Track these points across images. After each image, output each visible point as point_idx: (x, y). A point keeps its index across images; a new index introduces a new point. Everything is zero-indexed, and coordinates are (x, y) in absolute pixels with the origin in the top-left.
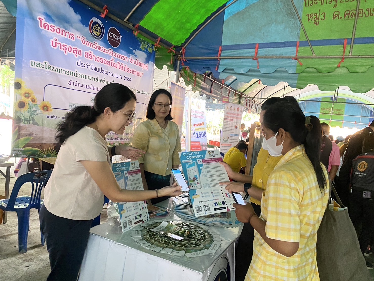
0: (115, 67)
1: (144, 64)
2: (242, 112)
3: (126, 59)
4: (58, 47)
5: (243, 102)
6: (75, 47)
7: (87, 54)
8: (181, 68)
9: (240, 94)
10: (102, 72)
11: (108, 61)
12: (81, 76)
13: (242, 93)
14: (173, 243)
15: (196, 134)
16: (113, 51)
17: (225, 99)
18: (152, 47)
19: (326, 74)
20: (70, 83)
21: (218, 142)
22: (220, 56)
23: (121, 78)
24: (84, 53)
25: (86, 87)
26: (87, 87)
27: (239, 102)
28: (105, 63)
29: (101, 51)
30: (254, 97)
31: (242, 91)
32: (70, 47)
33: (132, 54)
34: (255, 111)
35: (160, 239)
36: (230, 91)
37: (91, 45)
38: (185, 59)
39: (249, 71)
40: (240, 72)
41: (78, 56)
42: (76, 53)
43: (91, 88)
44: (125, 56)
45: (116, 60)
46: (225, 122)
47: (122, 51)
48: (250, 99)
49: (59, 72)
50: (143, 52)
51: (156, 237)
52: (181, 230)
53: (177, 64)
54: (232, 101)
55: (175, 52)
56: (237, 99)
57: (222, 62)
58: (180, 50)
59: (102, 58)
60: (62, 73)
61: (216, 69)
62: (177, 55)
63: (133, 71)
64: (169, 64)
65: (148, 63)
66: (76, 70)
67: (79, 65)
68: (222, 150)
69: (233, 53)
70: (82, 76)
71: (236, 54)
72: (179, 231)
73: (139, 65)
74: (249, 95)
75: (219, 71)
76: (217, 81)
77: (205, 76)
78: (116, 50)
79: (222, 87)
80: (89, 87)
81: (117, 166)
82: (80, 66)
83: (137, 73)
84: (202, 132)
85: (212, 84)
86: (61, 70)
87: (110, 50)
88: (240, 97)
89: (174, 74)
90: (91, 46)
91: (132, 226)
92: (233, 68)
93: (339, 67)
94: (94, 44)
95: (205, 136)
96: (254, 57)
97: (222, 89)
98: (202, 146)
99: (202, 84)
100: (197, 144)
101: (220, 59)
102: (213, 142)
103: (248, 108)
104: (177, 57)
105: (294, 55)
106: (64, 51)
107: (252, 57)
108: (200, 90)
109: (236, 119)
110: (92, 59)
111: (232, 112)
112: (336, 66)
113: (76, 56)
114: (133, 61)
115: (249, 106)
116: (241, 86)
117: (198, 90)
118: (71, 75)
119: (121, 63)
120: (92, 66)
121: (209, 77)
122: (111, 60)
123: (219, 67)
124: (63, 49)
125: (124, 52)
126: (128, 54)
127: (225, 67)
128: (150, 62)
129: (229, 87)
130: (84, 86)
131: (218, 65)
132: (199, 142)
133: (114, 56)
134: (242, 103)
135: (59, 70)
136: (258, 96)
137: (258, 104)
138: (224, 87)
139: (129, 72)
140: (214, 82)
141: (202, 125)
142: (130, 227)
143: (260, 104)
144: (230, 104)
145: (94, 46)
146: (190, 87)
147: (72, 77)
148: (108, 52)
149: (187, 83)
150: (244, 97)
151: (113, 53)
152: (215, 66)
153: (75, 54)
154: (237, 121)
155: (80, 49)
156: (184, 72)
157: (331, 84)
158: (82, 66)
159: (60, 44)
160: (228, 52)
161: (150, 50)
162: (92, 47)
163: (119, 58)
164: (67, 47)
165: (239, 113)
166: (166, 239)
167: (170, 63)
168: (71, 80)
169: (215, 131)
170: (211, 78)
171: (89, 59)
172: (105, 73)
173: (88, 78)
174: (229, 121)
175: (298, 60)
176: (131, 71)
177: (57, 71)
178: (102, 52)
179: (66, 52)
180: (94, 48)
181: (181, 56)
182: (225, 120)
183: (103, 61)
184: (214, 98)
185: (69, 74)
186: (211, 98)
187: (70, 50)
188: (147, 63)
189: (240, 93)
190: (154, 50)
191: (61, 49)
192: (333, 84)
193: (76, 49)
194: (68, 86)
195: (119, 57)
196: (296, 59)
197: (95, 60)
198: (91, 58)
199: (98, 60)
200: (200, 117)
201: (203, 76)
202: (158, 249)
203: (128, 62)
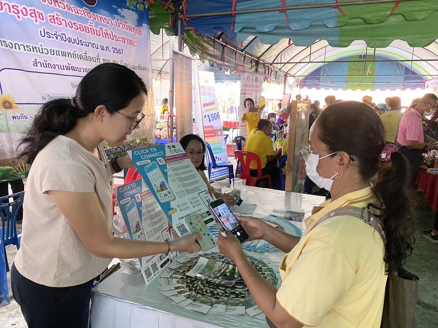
0: (97, 34)
1: (136, 28)
2: (261, 83)
3: (110, 22)
4: (6, 9)
5: (261, 69)
6: (33, 8)
7: (52, 18)
8: (184, 31)
9: (257, 60)
10: (80, 43)
11: (85, 27)
12: (49, 52)
13: (258, 58)
14: (223, 294)
15: (207, 117)
16: (89, 11)
17: (240, 67)
18: (143, 3)
19: (376, 25)
20: (35, 64)
21: (234, 123)
22: (235, 10)
23: (108, 50)
24: (47, 16)
25: (60, 67)
26: (62, 68)
27: (256, 70)
28: (82, 29)
29: (72, 11)
30: (273, 63)
31: (259, 55)
32: (24, 8)
33: (117, 15)
34: (275, 80)
35: (203, 289)
36: (245, 56)
37: (56, 3)
38: (188, 17)
39: (276, 28)
40: (264, 31)
41: (40, 21)
42: (36, 17)
43: (68, 68)
44: (109, 18)
45: (97, 24)
46: (242, 97)
47: (102, 11)
48: (268, 65)
49: (16, 48)
50: (132, 11)
51: (197, 287)
52: (228, 268)
53: (177, 25)
54: (248, 70)
55: (174, 9)
56: (254, 66)
57: (238, 19)
58: (180, 7)
59: (76, 22)
60: (20, 49)
61: (232, 29)
62: (176, 13)
63: (123, 39)
64: (167, 26)
65: (142, 26)
66: (40, 44)
67: (43, 35)
68: (242, 133)
69: (252, 5)
70: (52, 52)
71: (255, 6)
72: (226, 269)
73: (130, 30)
74: (267, 60)
75: (235, 32)
76: (229, 45)
77: (215, 39)
78: (93, 10)
79: (235, 52)
80: (65, 67)
81: (124, 190)
82: (46, 37)
83: (129, 41)
84: (215, 114)
85: (223, 49)
86: (17, 46)
87: (85, 11)
88: (257, 63)
89: (174, 40)
90: (55, 5)
91: (158, 271)
92: (254, 26)
93: (393, 14)
94: (60, 3)
95: (219, 118)
96: (281, 9)
97: (235, 55)
98: (216, 132)
99: (211, 51)
100: (210, 129)
101: (236, 14)
102: (228, 123)
103: (267, 77)
104: (177, 16)
105: (333, 2)
106: (16, 15)
107: (278, 9)
108: (209, 58)
109: (255, 93)
110: (61, 24)
111: (250, 83)
112: (389, 13)
113: (36, 21)
114: (121, 25)
115: (268, 74)
116: (257, 50)
117: (206, 58)
118: (34, 51)
119: (105, 28)
120: (64, 36)
121: (219, 40)
122: (90, 25)
123: (235, 25)
124: (14, 12)
125: (106, 12)
126: (112, 15)
127: (244, 25)
128: (143, 24)
129: (244, 52)
130: (57, 67)
131: (234, 23)
132: (212, 127)
133: (92, 18)
134: (260, 72)
135: (14, 45)
136: (277, 61)
137: (277, 70)
138: (238, 52)
139: (117, 41)
140: (225, 46)
141: (213, 104)
142: (156, 273)
143: (280, 70)
144: (246, 73)
145: (61, 5)
146: (197, 56)
147: (36, 55)
148: (82, 13)
149: (193, 50)
150: (261, 64)
151: (91, 14)
152: (230, 25)
153: (34, 19)
154: (256, 94)
155: (41, 10)
156: (187, 35)
157: (383, 38)
158: (49, 36)
159: (8, 4)
160: (245, 5)
161: (141, 7)
162: (57, 7)
163: (100, 22)
164: (19, 9)
165: (258, 84)
166: (211, 288)
167: (169, 25)
168: (36, 59)
169: (224, 108)
170: (222, 41)
171: (57, 25)
172: (85, 44)
173: (60, 54)
174: (246, 96)
175: (339, 8)
176: (121, 39)
177: (11, 47)
178: (74, 13)
179: (19, 17)
180: (61, 9)
181: (181, 15)
182: (242, 95)
183: (79, 27)
184: (227, 68)
185: (30, 51)
186: (223, 67)
187: (25, 13)
188: (140, 27)
189: (257, 58)
190: (147, 7)
191: (10, 12)
192: (386, 38)
193: (34, 10)
194: (34, 69)
195: (99, 19)
196: (337, 7)
197: (67, 26)
198: (59, 23)
199: (71, 26)
200: (210, 95)
201: (212, 39)
202: (205, 308)
203: (114, 26)
